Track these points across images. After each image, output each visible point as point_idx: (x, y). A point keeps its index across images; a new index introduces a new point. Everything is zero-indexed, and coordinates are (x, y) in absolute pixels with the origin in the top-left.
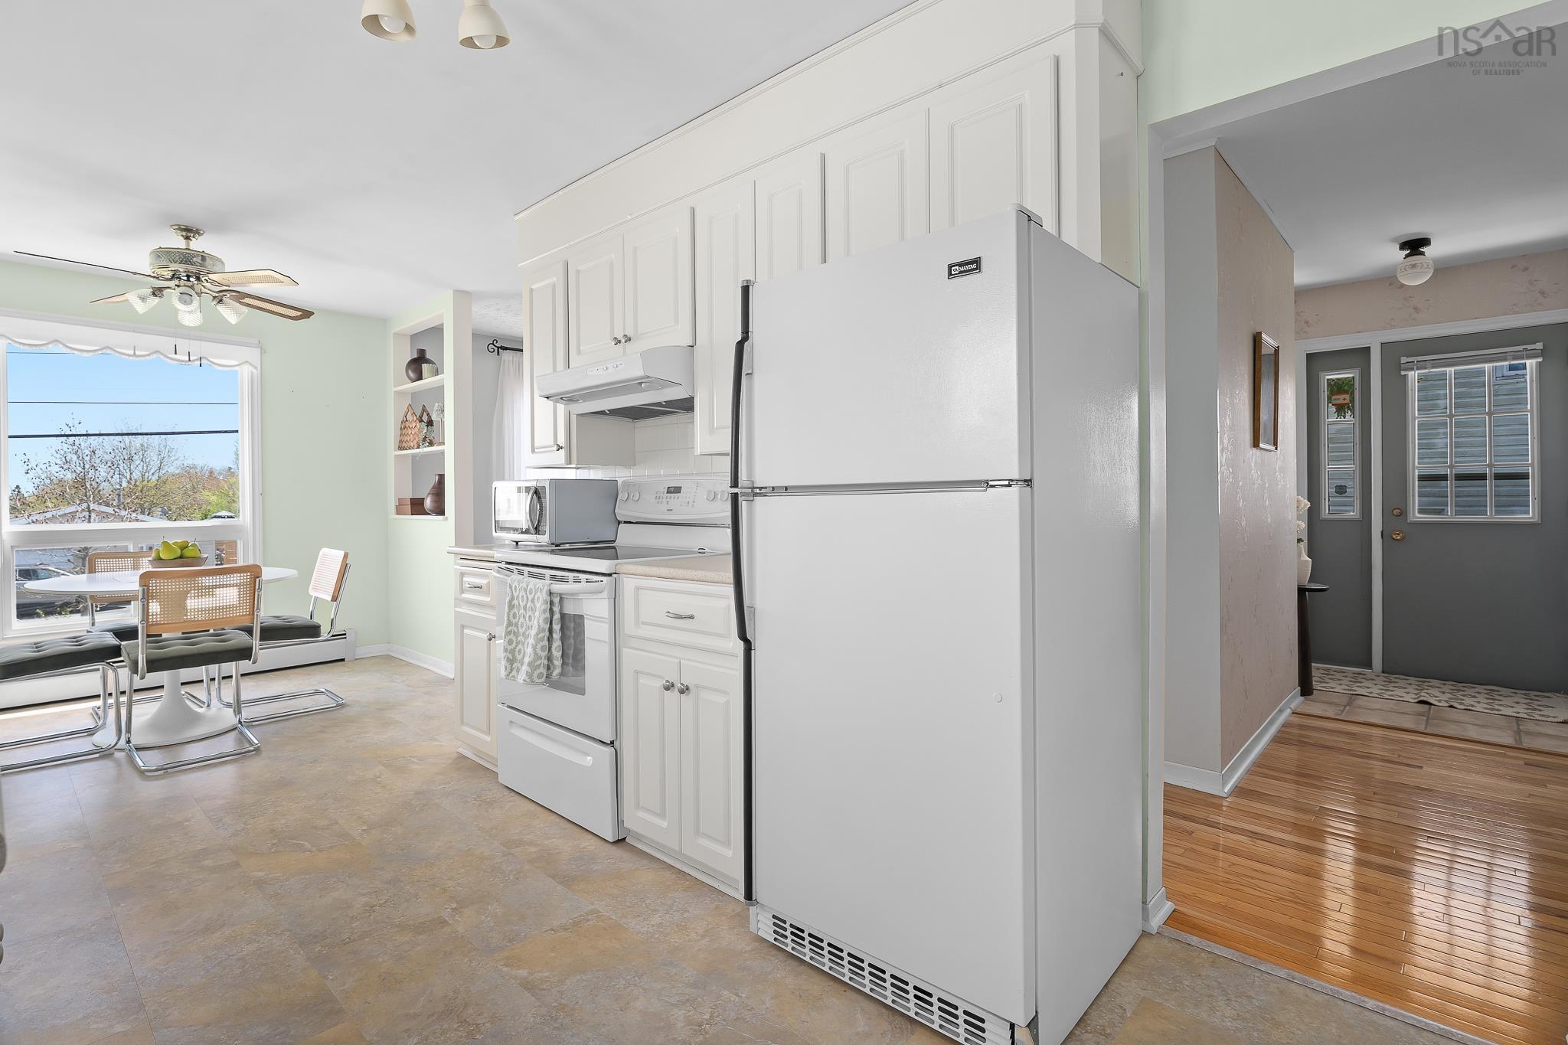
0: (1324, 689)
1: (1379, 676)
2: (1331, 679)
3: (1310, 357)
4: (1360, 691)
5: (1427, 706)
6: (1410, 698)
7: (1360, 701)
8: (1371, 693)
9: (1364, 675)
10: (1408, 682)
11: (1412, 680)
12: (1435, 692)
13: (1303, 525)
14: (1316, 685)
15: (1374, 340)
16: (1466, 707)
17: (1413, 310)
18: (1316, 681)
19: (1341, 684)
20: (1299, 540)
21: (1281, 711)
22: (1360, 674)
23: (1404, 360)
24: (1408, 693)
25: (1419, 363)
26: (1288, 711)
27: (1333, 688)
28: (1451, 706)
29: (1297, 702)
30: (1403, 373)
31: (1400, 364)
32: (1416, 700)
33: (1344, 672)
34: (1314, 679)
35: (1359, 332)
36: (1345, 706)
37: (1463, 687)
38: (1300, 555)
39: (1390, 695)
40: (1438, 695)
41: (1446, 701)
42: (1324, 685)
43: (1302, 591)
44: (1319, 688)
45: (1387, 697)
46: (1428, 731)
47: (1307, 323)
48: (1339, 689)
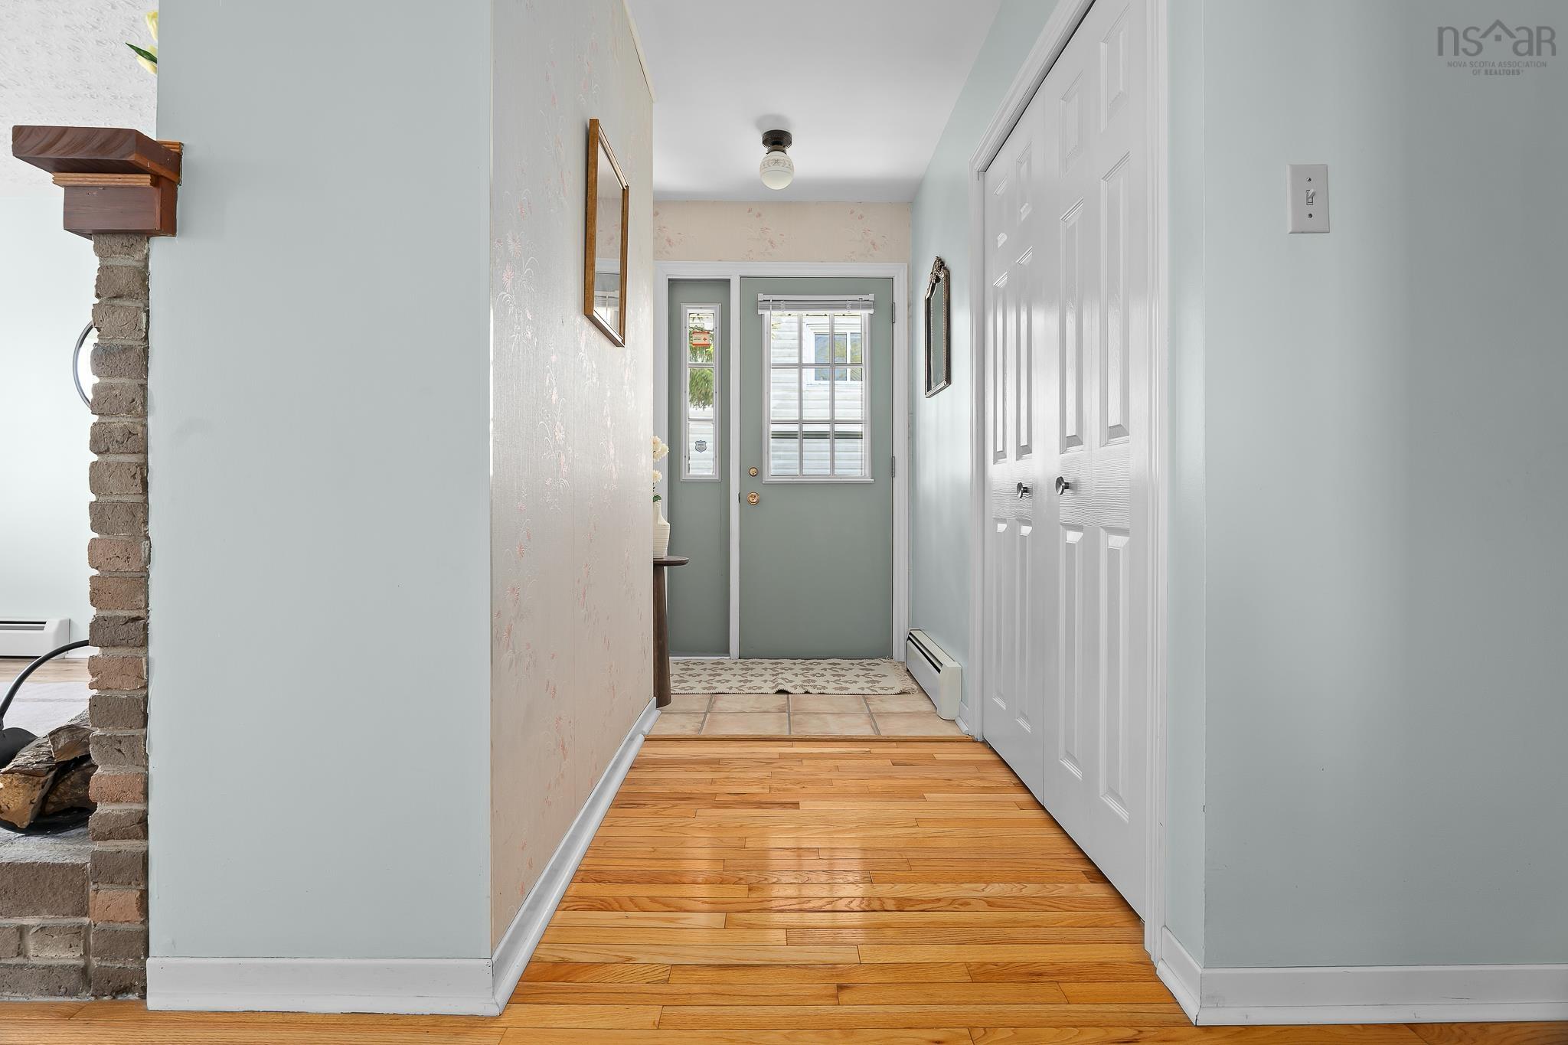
0: (683, 692)
1: (736, 663)
2: (690, 675)
3: (673, 283)
4: (721, 688)
5: (785, 696)
6: (768, 688)
7: (722, 703)
8: (731, 688)
9: (723, 664)
10: (763, 666)
11: (767, 663)
12: (788, 675)
13: (662, 476)
14: (674, 686)
15: (732, 271)
16: (819, 691)
17: (769, 244)
18: (675, 682)
19: (700, 681)
20: (656, 498)
21: (632, 739)
22: (719, 663)
23: (761, 297)
24: (765, 681)
25: (774, 303)
26: (640, 739)
27: (692, 688)
28: (807, 692)
29: (651, 720)
30: (760, 312)
31: (757, 302)
32: (775, 690)
33: (703, 664)
34: (672, 679)
35: (720, 260)
36: (706, 714)
37: (811, 664)
38: (656, 518)
39: (750, 688)
40: (792, 676)
41: (801, 686)
42: (683, 685)
43: (658, 566)
44: (678, 691)
45: (747, 691)
46: (794, 734)
47: (669, 241)
48: (699, 689)
